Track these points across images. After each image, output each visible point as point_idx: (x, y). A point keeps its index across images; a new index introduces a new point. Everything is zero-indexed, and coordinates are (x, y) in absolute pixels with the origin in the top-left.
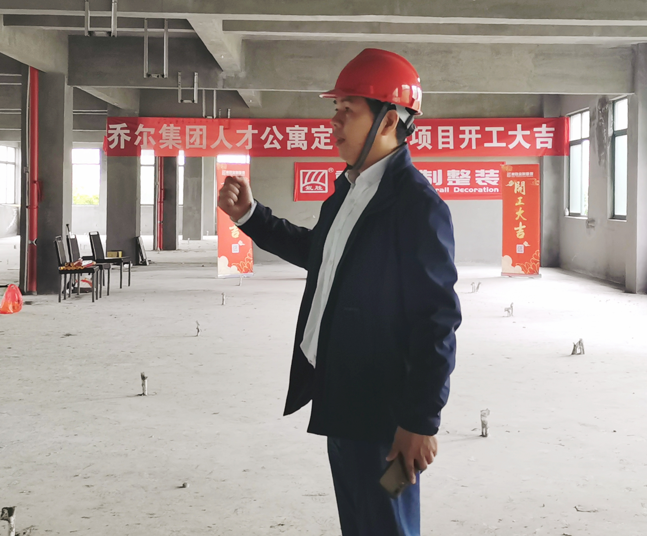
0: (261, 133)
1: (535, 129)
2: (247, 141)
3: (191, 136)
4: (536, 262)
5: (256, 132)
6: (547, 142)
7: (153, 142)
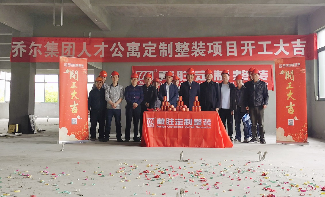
0: (110, 47)
1: (293, 43)
2: (101, 52)
3: (65, 49)
4: (305, 133)
5: (107, 46)
6: (301, 51)
7: (41, 53)
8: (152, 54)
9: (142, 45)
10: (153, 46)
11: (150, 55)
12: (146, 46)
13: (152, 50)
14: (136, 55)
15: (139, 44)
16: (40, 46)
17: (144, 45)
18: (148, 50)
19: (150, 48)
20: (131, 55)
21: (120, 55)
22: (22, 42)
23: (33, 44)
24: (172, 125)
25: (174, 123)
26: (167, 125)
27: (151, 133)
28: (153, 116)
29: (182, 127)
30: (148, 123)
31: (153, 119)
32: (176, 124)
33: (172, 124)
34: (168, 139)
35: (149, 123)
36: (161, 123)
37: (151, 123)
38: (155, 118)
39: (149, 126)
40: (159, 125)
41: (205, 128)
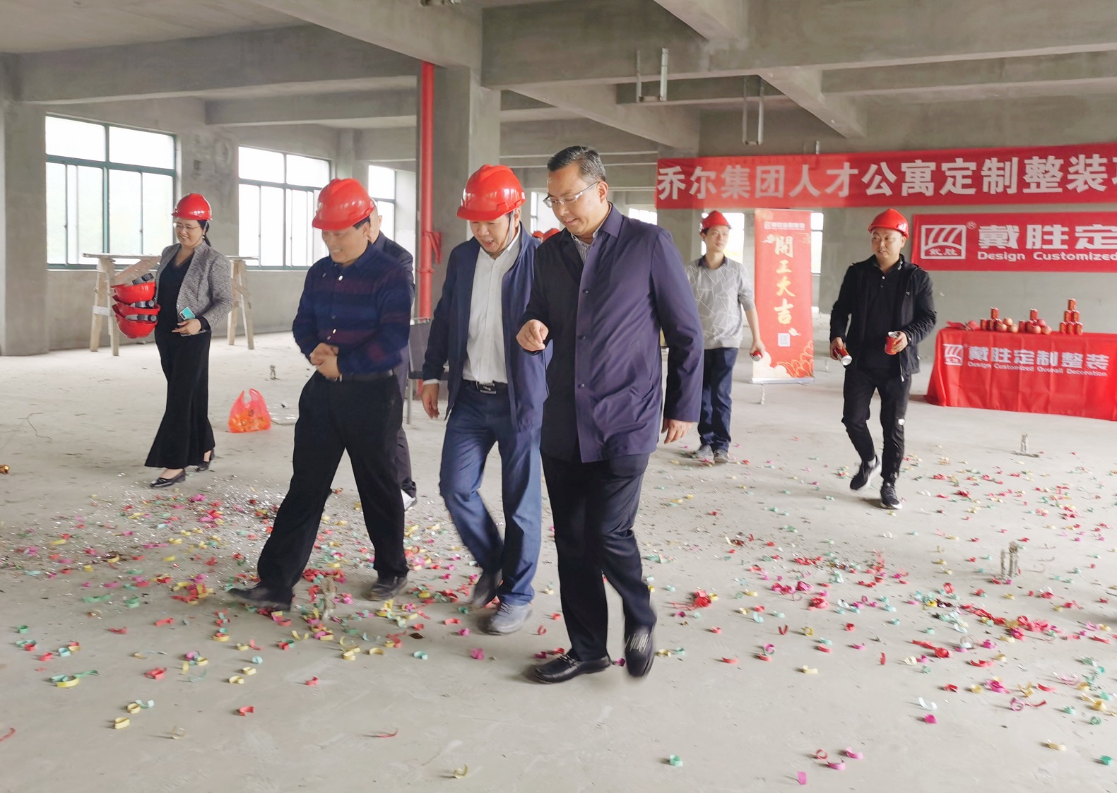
0: (863, 173)
2: (842, 185)
3: (763, 180)
5: (855, 171)
7: (713, 190)
8: (964, 186)
9: (939, 167)
10: (968, 169)
11: (958, 190)
12: (950, 169)
13: (964, 177)
14: (924, 191)
15: (933, 166)
16: (712, 175)
17: (945, 166)
18: (954, 177)
19: (959, 174)
20: (911, 191)
21: (887, 190)
22: (678, 169)
23: (698, 172)
24: (1006, 364)
25: (1012, 358)
26: (993, 363)
27: (953, 377)
28: (960, 341)
29: (1032, 369)
30: (946, 355)
31: (960, 347)
32: (1017, 361)
33: (1006, 360)
34: (995, 392)
35: (951, 355)
36: (979, 358)
37: (955, 356)
38: (966, 345)
39: (949, 363)
40: (975, 361)
41: (1090, 373)
